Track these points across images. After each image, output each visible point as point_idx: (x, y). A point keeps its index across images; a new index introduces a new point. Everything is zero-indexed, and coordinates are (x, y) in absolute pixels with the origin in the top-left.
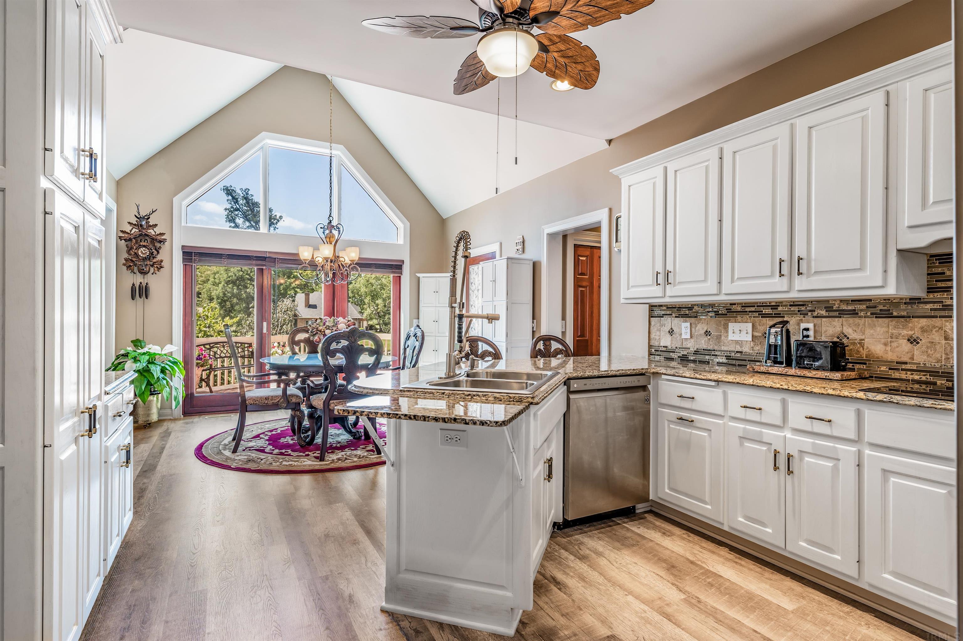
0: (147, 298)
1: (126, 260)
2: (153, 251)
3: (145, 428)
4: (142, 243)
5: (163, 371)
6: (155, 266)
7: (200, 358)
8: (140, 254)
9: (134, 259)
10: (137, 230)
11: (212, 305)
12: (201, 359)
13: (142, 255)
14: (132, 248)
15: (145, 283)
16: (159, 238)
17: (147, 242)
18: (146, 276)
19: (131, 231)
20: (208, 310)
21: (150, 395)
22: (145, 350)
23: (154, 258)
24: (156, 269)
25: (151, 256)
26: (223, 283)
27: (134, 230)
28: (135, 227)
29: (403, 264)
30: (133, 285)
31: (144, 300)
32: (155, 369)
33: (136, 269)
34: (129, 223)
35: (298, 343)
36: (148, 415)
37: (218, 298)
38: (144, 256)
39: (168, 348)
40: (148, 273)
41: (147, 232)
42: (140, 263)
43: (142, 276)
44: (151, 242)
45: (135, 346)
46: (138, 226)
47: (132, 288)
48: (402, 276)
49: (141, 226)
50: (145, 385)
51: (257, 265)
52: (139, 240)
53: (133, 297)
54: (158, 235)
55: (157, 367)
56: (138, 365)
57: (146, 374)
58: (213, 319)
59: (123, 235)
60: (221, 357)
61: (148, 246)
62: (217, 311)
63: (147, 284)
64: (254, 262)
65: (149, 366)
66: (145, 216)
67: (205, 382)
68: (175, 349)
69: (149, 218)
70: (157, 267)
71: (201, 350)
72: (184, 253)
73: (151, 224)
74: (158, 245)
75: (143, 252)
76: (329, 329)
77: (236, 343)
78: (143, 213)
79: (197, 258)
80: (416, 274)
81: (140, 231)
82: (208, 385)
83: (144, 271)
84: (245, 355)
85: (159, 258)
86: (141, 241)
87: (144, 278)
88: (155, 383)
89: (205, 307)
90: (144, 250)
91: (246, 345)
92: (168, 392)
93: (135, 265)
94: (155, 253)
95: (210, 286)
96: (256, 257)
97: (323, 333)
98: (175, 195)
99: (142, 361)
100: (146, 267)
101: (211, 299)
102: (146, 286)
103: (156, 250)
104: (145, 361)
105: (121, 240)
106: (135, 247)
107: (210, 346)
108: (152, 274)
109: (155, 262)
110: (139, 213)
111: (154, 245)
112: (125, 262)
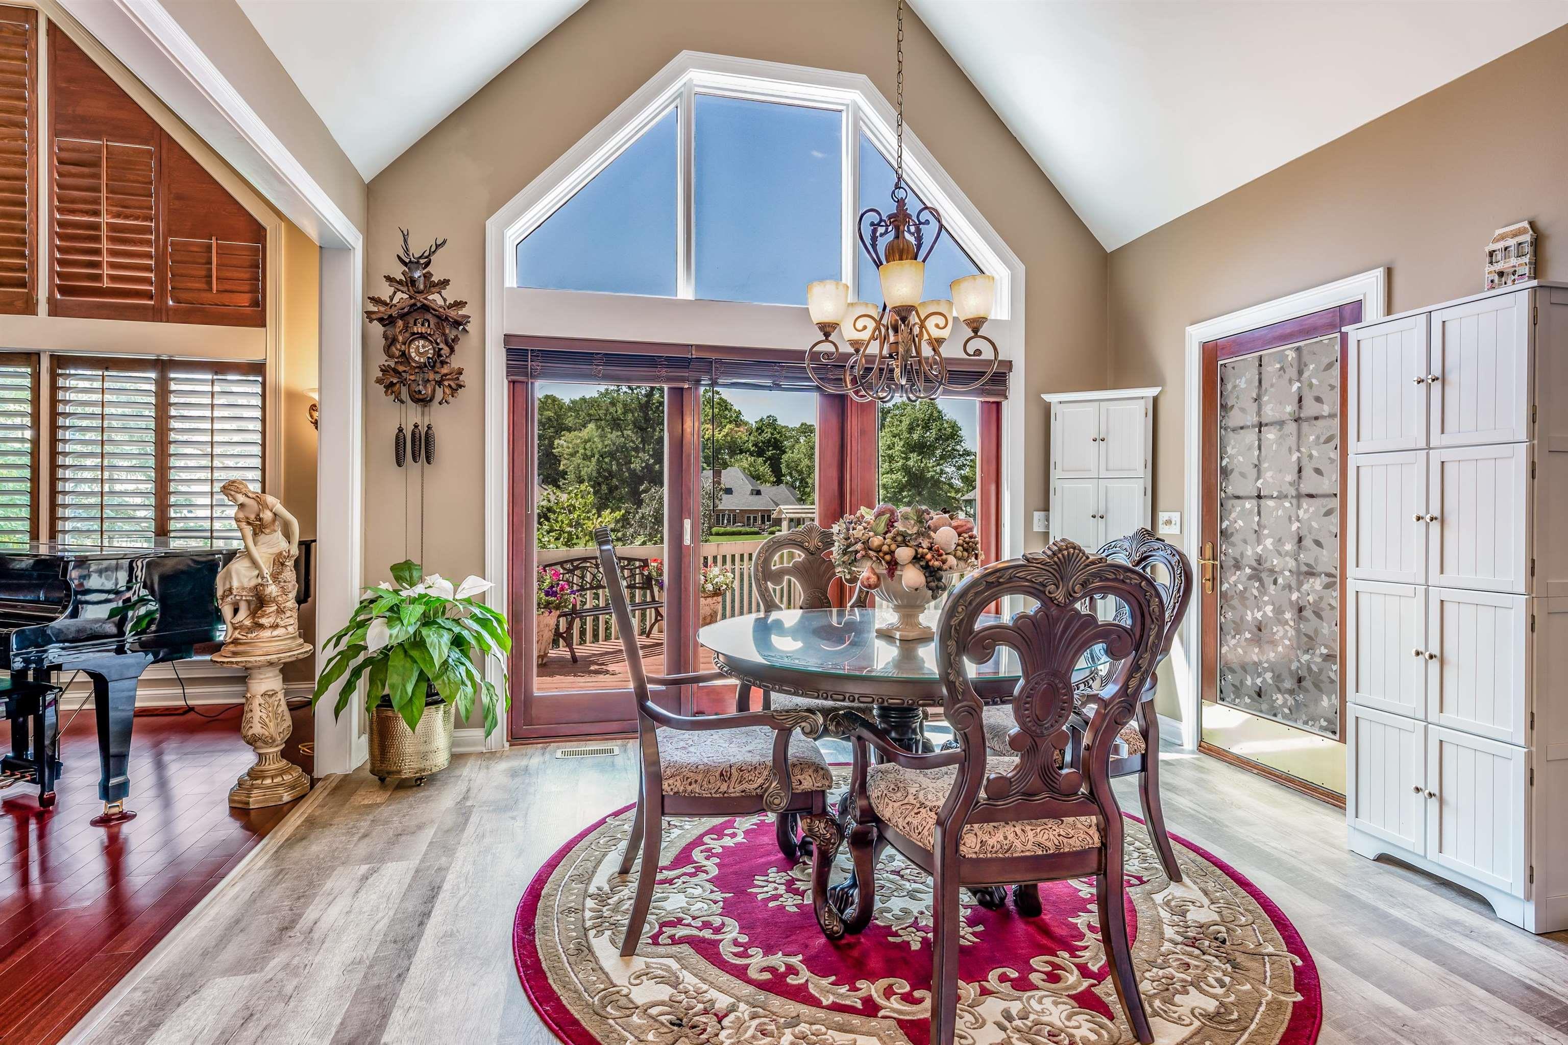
0: (429, 463)
1: (385, 370)
2: (442, 346)
3: (419, 785)
4: (418, 329)
5: (458, 642)
6: (446, 383)
7: (553, 592)
8: (413, 355)
9: (401, 368)
10: (406, 296)
11: (583, 487)
12: (554, 594)
13: (417, 359)
14: (394, 340)
15: (426, 424)
16: (452, 313)
17: (429, 326)
18: (427, 409)
19: (392, 299)
20: (576, 495)
21: (427, 704)
22: (420, 589)
23: (443, 363)
24: (448, 391)
25: (437, 361)
26: (597, 456)
27: (399, 295)
28: (401, 288)
29: (1010, 370)
30: (400, 430)
31: (423, 466)
32: (436, 640)
33: (405, 395)
34: (389, 279)
35: (777, 577)
36: (424, 756)
37: (590, 480)
38: (422, 360)
39: (472, 586)
40: (431, 400)
41: (426, 299)
42: (412, 378)
43: (419, 409)
44: (438, 326)
45: (398, 579)
46: (407, 285)
47: (397, 437)
48: (1005, 404)
49: (413, 282)
50: (414, 682)
51: (669, 379)
52: (412, 322)
53: (399, 462)
54: (450, 306)
55: (441, 636)
56: (395, 632)
57: (415, 653)
58: (583, 512)
59: (376, 309)
60: (592, 588)
61: (430, 335)
62: (591, 498)
63: (429, 427)
64: (664, 372)
65: (425, 632)
66: (420, 257)
67: (563, 638)
68: (489, 587)
69: (427, 264)
70: (450, 386)
71: (557, 574)
72: (509, 351)
73: (435, 279)
74: (451, 333)
75: (420, 351)
76: (905, 543)
77: (620, 559)
78: (417, 249)
79: (538, 365)
80: (1043, 396)
81: (411, 297)
82: (569, 645)
83: (421, 397)
84: (635, 584)
85: (455, 362)
86: (415, 324)
87: (423, 414)
88: (438, 677)
89: (572, 491)
90: (423, 347)
91: (637, 564)
92: (469, 696)
93: (403, 382)
94: (446, 350)
95: (579, 461)
96: (668, 359)
97: (888, 557)
98: (491, 212)
99: (405, 622)
100: (425, 387)
101: (581, 482)
102: (427, 433)
103: (447, 343)
104: (413, 620)
105: (371, 322)
106: (400, 338)
107: (572, 564)
108: (440, 403)
109: (446, 375)
110: (407, 251)
111: (444, 334)
112: (380, 374)
